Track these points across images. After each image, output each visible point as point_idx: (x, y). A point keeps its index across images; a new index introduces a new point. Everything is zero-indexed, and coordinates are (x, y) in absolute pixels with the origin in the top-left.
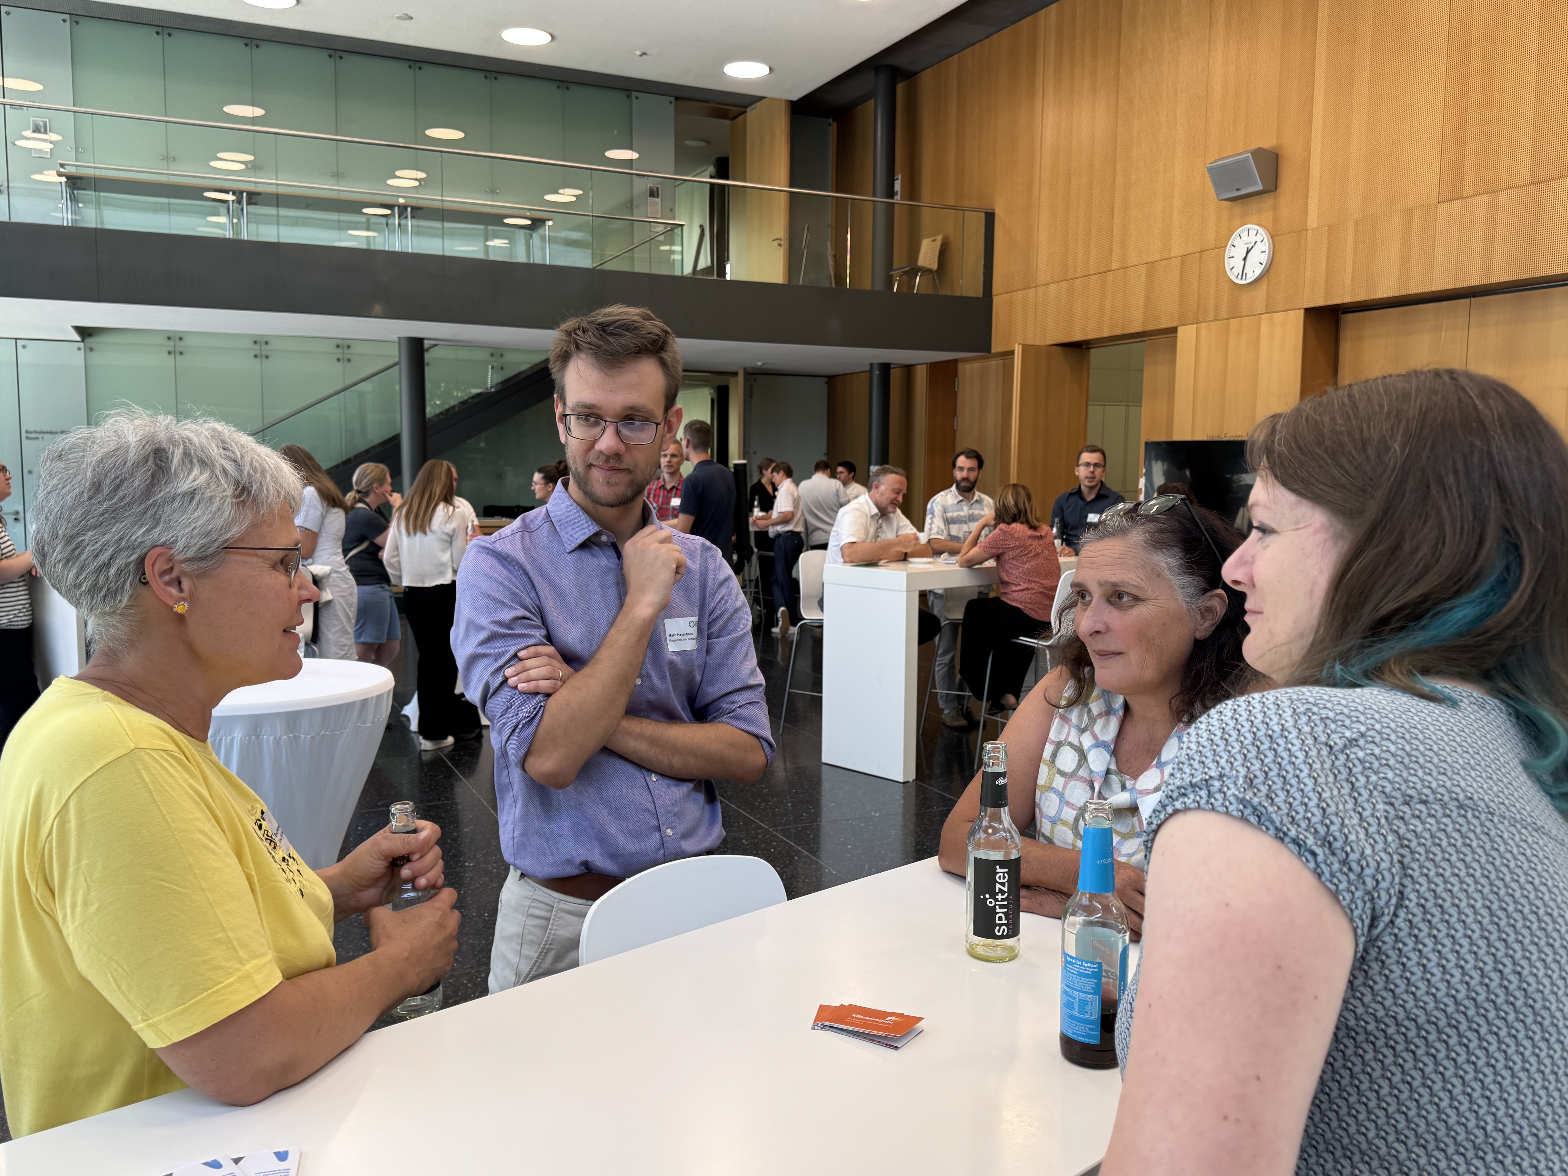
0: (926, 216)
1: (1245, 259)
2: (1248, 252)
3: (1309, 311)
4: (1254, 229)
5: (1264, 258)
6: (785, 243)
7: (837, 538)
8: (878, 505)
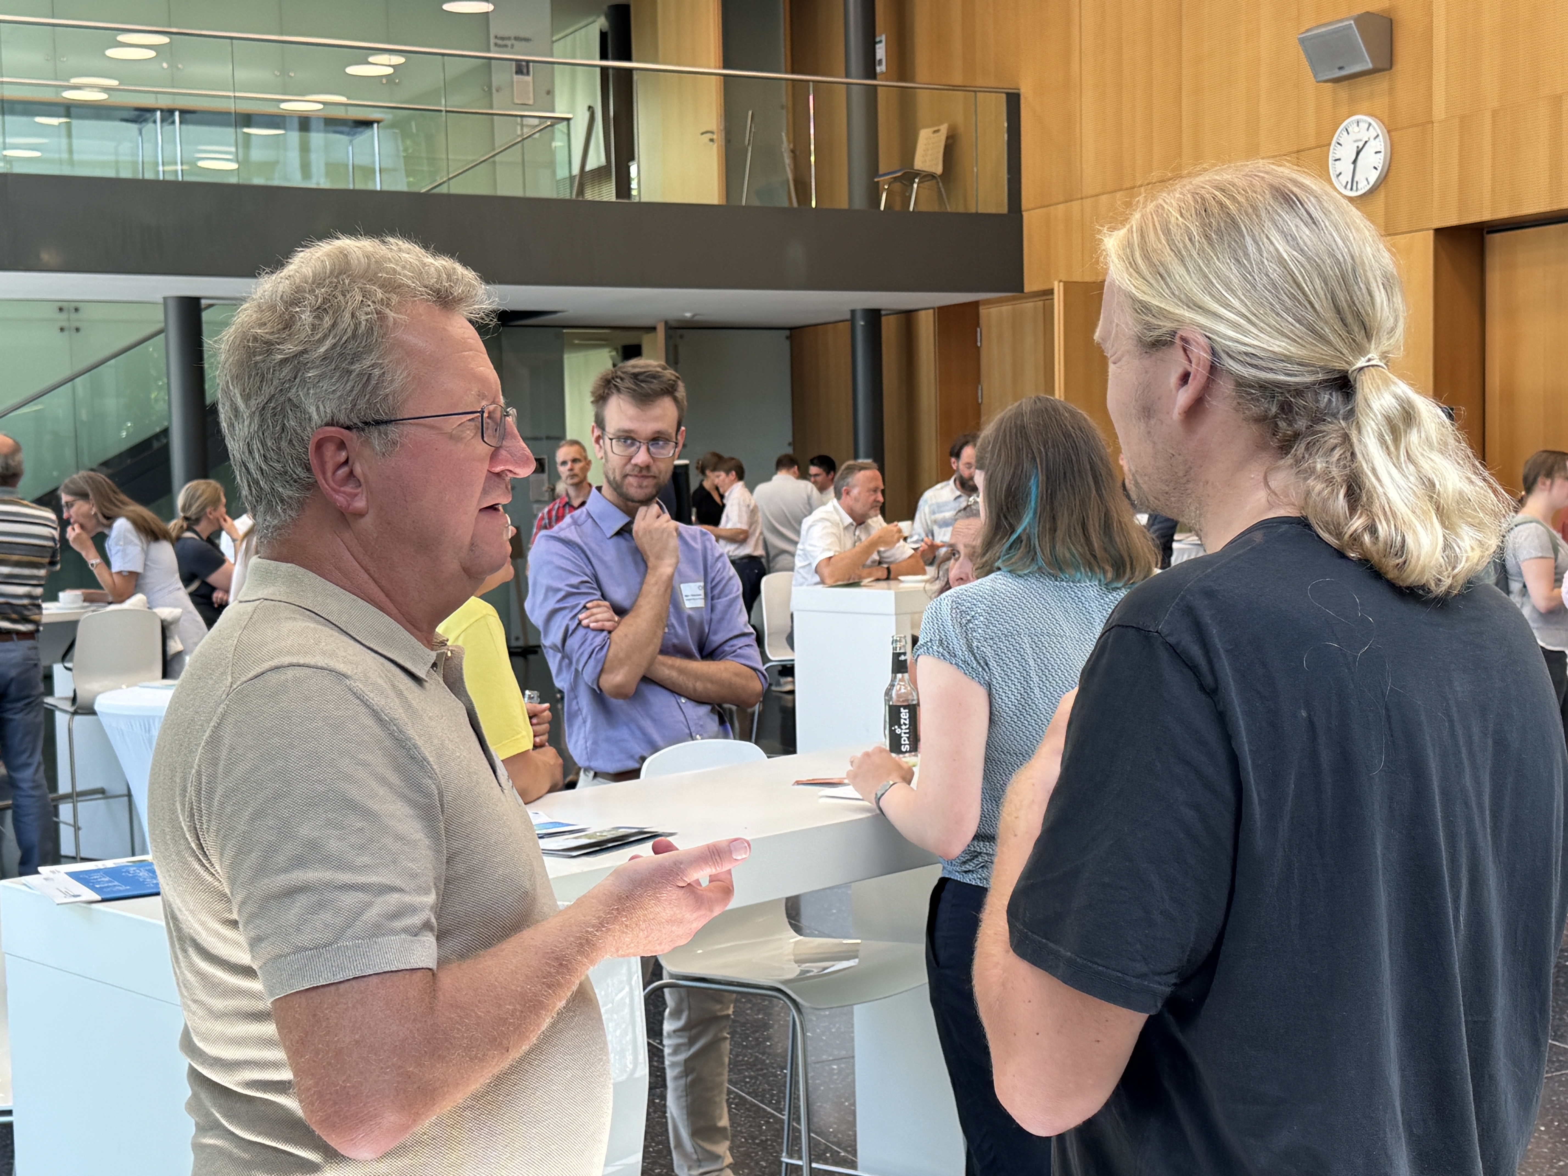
0: (924, 99)
1: (1355, 162)
2: (1358, 153)
3: (1438, 232)
4: (1365, 121)
5: (1379, 161)
6: (719, 137)
7: (806, 554)
8: (851, 513)
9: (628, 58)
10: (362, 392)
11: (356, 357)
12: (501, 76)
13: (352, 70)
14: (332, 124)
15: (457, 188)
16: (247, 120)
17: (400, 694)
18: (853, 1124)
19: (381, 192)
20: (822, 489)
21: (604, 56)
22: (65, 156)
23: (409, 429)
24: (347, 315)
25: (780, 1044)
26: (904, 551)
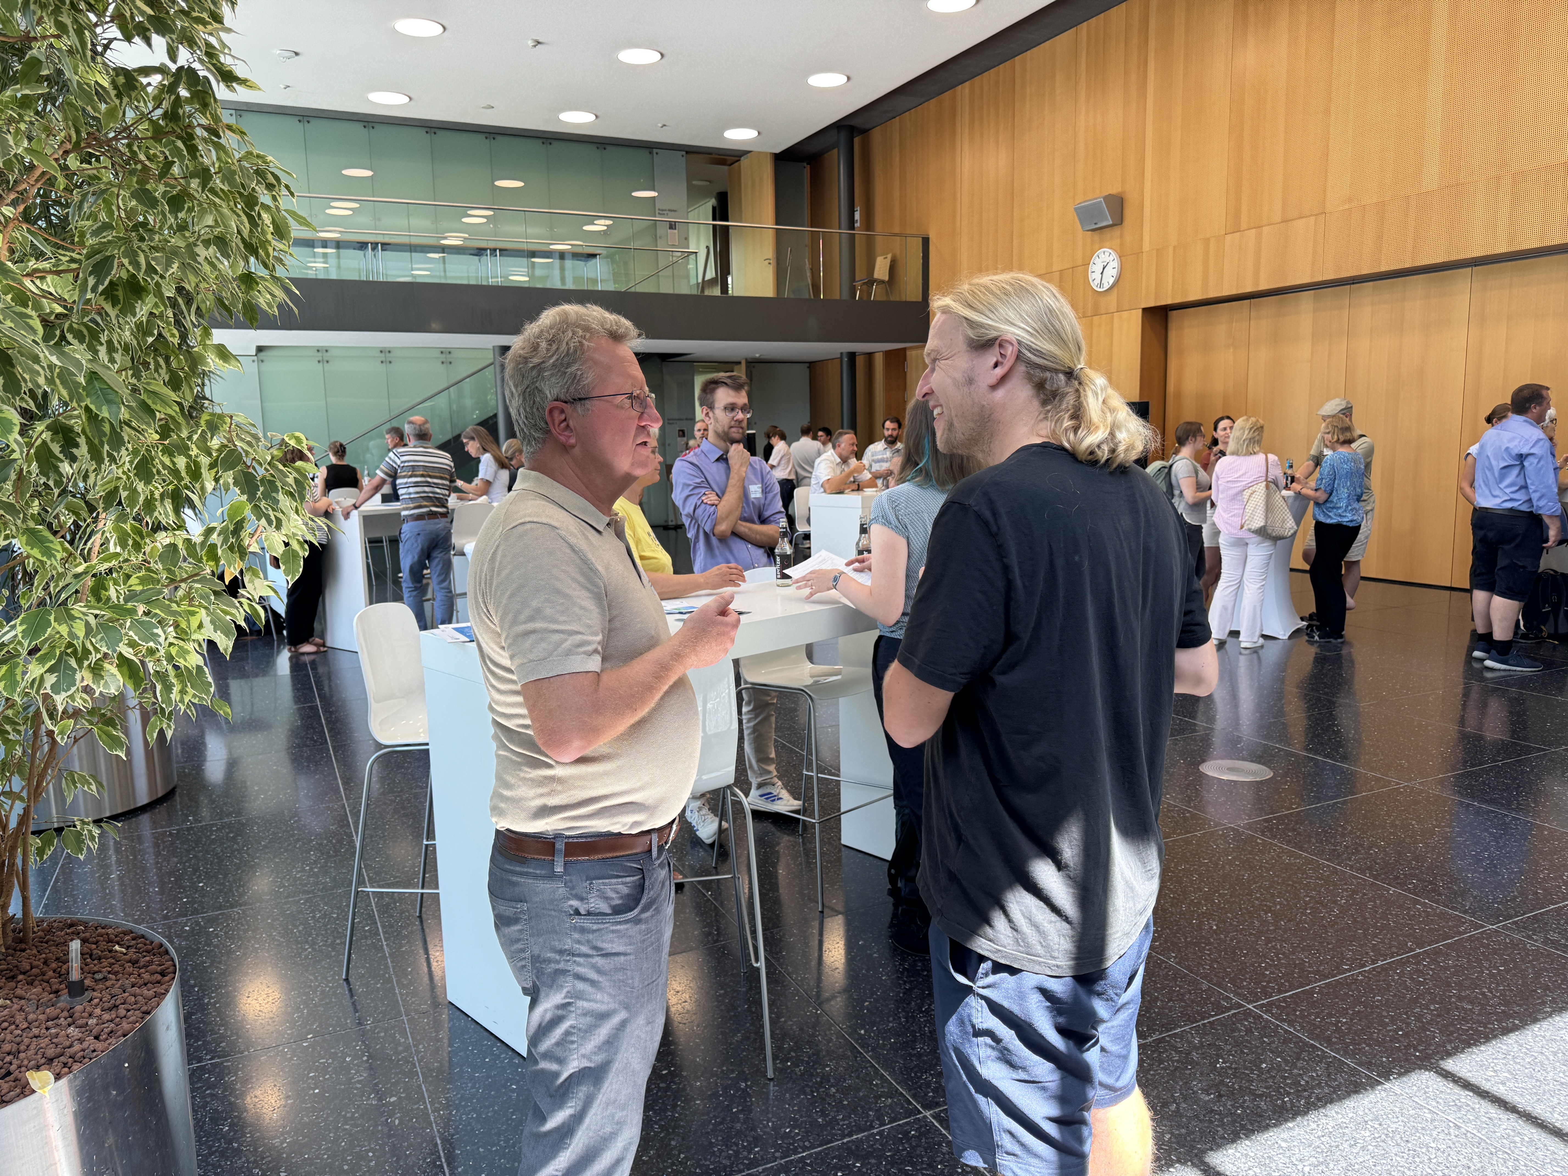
1: (1102, 273)
2: (1104, 268)
3: (1145, 310)
4: (1108, 252)
5: (1115, 272)
6: (773, 262)
7: (817, 477)
8: (840, 457)
9: (727, 220)
10: (572, 383)
11: (569, 365)
12: (662, 230)
13: (586, 228)
14: (576, 256)
15: (640, 289)
16: (533, 254)
17: (587, 538)
18: (838, 757)
19: (601, 291)
20: (824, 444)
21: (714, 219)
22: (442, 274)
23: (595, 402)
24: (564, 343)
25: (803, 719)
26: (867, 476)
